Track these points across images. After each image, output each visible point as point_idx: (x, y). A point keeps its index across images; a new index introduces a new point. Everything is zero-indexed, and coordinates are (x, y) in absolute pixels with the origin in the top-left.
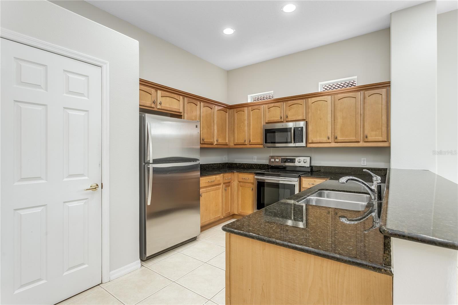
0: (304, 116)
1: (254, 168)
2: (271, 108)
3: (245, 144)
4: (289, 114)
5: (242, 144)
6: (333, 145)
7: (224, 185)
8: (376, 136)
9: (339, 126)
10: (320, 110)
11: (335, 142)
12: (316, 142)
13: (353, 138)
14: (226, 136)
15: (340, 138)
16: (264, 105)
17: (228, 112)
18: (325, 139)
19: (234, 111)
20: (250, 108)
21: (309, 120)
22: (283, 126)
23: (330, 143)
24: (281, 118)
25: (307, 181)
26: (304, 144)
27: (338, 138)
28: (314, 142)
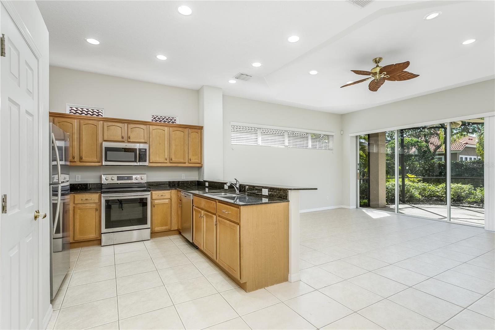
0: (146, 139)
2: (111, 127)
3: (74, 161)
4: (131, 135)
6: (169, 165)
8: (195, 159)
9: (173, 151)
10: (159, 137)
12: (156, 162)
13: (182, 160)
16: (102, 122)
18: (163, 160)
20: (82, 121)
21: (151, 143)
22: (126, 146)
23: (167, 163)
24: (123, 138)
25: (156, 194)
26: (147, 164)
27: (173, 160)
28: (154, 161)
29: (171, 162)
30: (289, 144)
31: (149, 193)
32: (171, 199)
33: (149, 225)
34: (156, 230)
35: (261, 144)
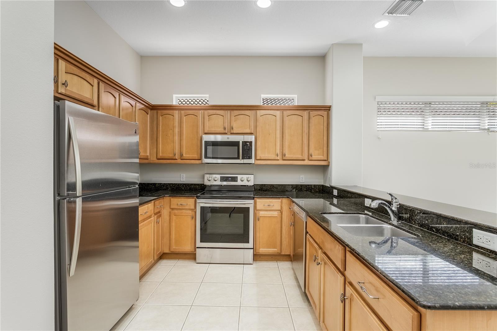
0: (252, 129)
1: (182, 188)
2: (212, 116)
3: (174, 158)
4: (234, 125)
5: (171, 158)
6: (281, 162)
7: (155, 216)
8: (318, 154)
9: (287, 143)
10: (269, 125)
11: (283, 160)
12: (265, 158)
13: (299, 157)
14: (146, 146)
15: (288, 156)
16: (202, 111)
17: (149, 113)
18: (273, 157)
19: (157, 113)
20: (183, 112)
21: (258, 135)
22: (228, 138)
23: (278, 160)
24: (225, 129)
25: (262, 203)
26: (252, 161)
27: (286, 156)
28: (263, 158)
29: (284, 158)
30: (489, 126)
31: (252, 201)
32: (281, 211)
33: (250, 245)
34: (260, 252)
35: (432, 128)
